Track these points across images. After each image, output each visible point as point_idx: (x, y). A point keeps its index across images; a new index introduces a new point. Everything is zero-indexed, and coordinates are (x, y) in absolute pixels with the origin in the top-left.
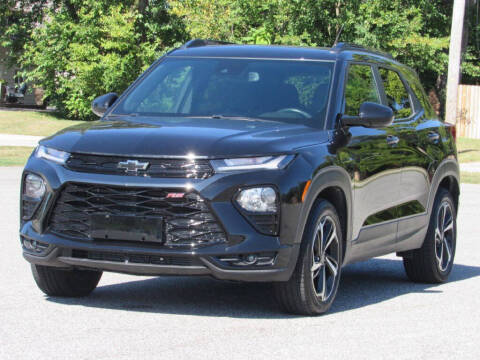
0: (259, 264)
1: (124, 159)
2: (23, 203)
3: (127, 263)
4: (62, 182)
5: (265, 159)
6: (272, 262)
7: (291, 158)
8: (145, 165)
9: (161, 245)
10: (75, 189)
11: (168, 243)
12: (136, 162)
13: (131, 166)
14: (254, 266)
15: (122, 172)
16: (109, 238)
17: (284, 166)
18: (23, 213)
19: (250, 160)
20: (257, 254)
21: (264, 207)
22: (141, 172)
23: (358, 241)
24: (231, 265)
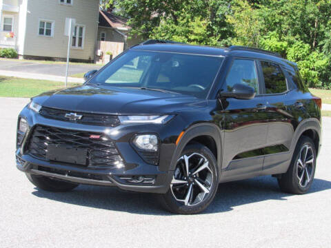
0: (145, 182)
1: (69, 112)
2: (18, 135)
3: (66, 176)
4: (34, 123)
5: (155, 117)
6: (153, 182)
7: (172, 117)
8: (80, 117)
9: (86, 166)
10: (41, 129)
11: (90, 165)
12: (75, 115)
13: (73, 116)
14: (142, 184)
15: (67, 120)
16: (57, 160)
17: (166, 122)
18: (18, 141)
19: (146, 117)
20: (144, 176)
21: (151, 147)
22: (78, 121)
23: (227, 169)
24: (127, 182)
